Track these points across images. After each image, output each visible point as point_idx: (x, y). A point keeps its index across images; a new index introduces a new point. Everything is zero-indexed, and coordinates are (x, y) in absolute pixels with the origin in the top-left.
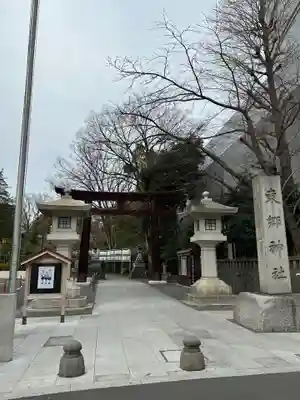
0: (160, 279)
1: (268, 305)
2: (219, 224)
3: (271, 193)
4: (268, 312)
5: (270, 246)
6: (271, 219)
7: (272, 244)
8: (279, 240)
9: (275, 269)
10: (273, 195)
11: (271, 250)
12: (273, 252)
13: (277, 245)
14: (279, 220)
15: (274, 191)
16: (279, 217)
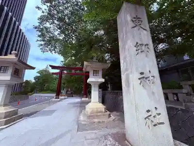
3: (137, 20)
5: (139, 79)
6: (138, 46)
7: (142, 76)
8: (149, 71)
9: (148, 111)
10: (140, 22)
11: (140, 84)
12: (143, 86)
13: (148, 78)
14: (148, 48)
15: (140, 18)
16: (147, 45)
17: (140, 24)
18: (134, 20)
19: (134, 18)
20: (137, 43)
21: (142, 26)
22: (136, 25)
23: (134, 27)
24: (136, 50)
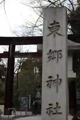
3: (54, 26)
6: (51, 53)
8: (58, 75)
9: (50, 105)
10: (57, 27)
11: (47, 85)
12: (50, 87)
13: (56, 80)
14: (60, 54)
15: (58, 23)
16: (61, 50)
17: (57, 30)
19: (51, 24)
20: (50, 50)
21: (59, 32)
22: (53, 32)
23: (50, 34)
24: (49, 57)
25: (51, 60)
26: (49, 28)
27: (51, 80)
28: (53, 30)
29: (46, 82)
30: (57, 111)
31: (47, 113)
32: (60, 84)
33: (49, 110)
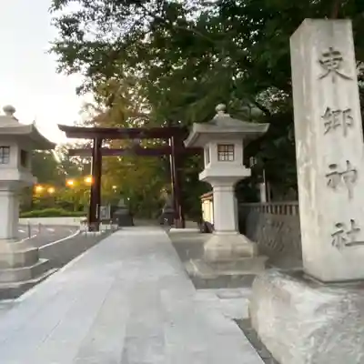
0: (184, 227)
1: (322, 320)
2: (239, 152)
3: (331, 59)
4: (321, 334)
5: (327, 176)
6: (330, 115)
7: (333, 171)
8: (348, 162)
9: (338, 225)
10: (337, 62)
11: (328, 184)
12: (334, 187)
13: (344, 173)
14: (349, 117)
15: (337, 53)
16: (349, 110)
17: (337, 68)
18: (324, 59)
19: (326, 55)
20: (328, 109)
21: (342, 72)
22: (330, 71)
23: (324, 77)
24: (326, 124)
25: (332, 129)
26: (321, 62)
27: (335, 173)
28: (329, 68)
29: (325, 178)
30: (353, 238)
31: (333, 243)
32: (354, 181)
33: (336, 237)
